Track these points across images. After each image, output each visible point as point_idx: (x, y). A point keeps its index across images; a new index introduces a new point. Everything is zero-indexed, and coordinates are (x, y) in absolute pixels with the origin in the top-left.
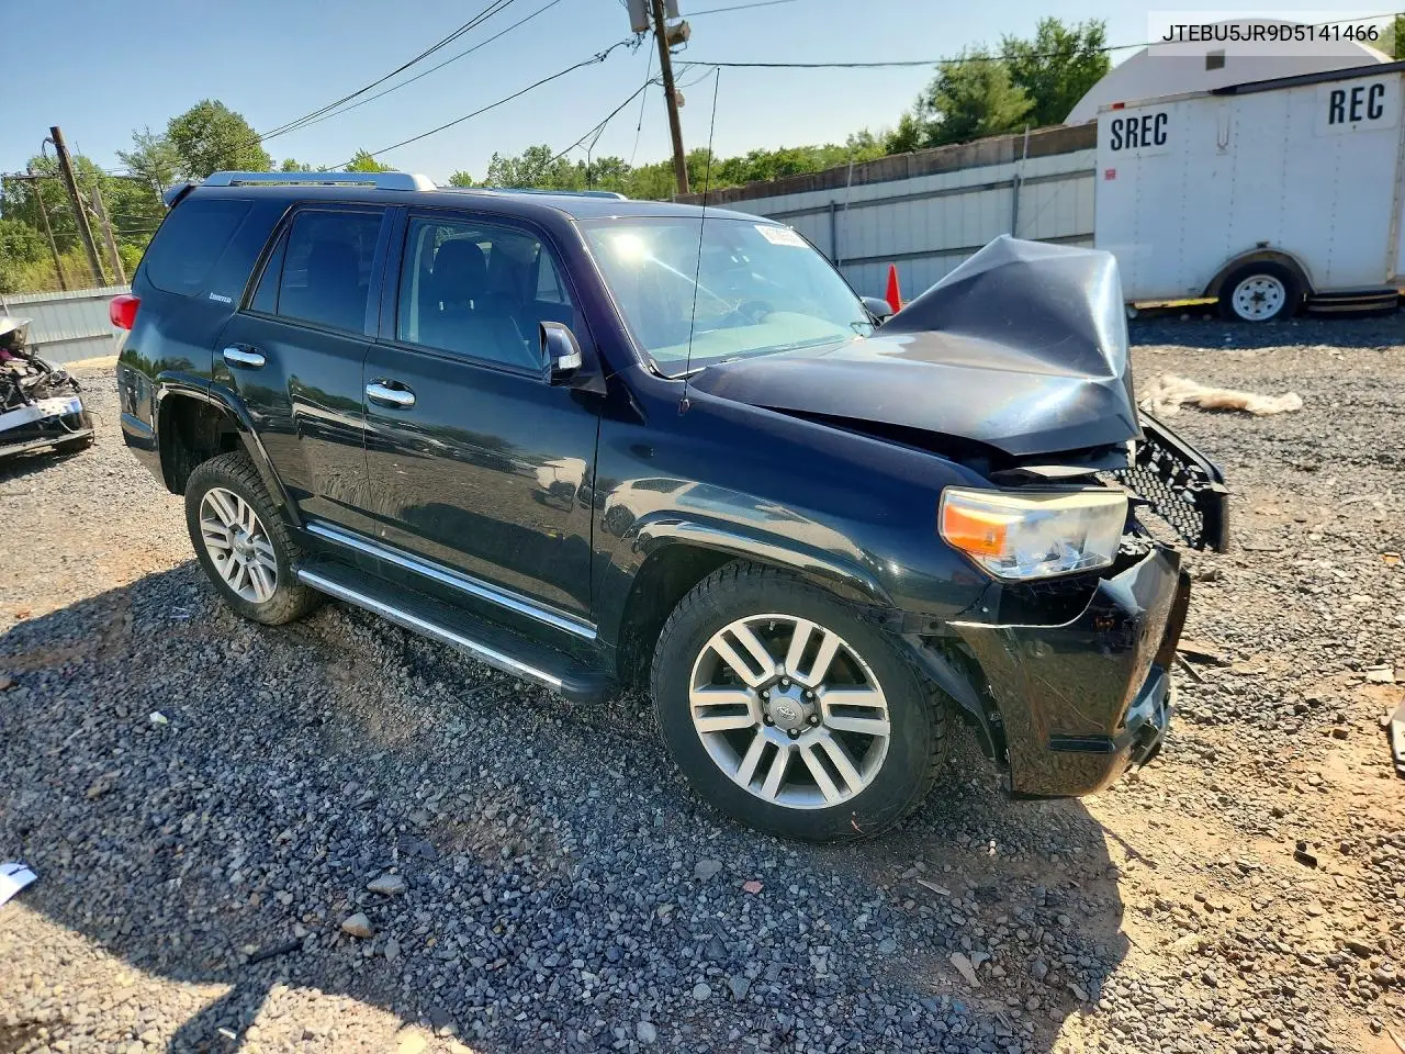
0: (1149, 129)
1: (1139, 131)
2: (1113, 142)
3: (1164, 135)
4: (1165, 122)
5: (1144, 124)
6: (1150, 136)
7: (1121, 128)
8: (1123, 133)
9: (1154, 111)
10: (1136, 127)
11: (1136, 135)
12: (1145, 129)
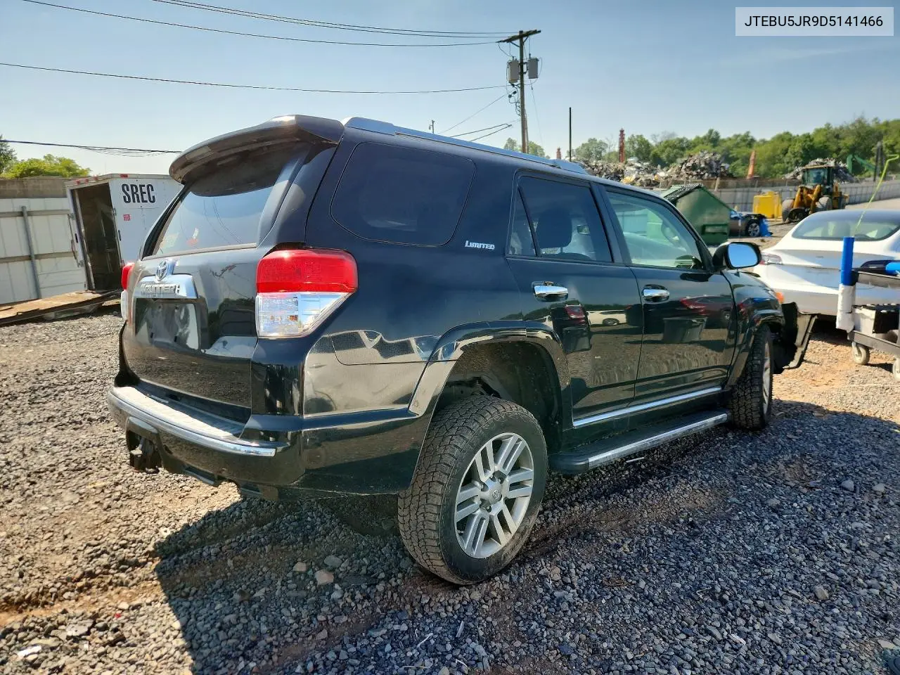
0: (145, 193)
1: (139, 193)
2: (124, 197)
3: (154, 197)
4: (152, 190)
5: (141, 189)
6: (146, 197)
7: (128, 190)
8: (130, 193)
9: (146, 182)
10: (137, 191)
11: (138, 195)
12: (142, 193)
